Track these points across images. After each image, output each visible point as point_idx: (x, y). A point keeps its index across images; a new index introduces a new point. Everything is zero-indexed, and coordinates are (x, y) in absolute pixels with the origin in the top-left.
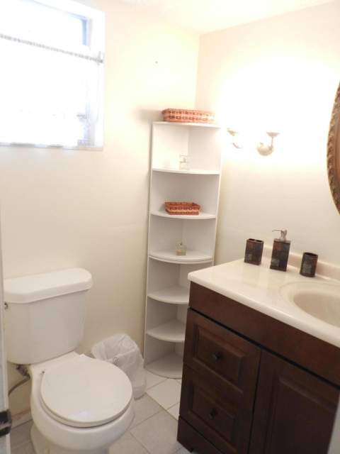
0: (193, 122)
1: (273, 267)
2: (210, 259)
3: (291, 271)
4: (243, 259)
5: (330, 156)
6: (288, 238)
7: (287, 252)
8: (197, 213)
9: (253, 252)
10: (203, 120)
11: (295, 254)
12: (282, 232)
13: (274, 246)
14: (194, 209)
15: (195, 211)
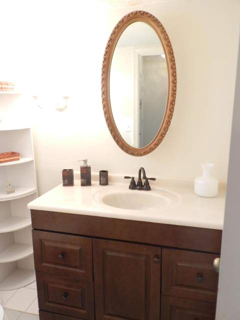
0: (3, 91)
1: (83, 185)
2: (36, 190)
3: (94, 185)
4: (62, 184)
5: (105, 109)
6: (89, 164)
7: (90, 173)
8: (18, 159)
9: (68, 178)
10: (10, 89)
11: (95, 173)
12: (84, 161)
13: (81, 171)
14: (15, 156)
15: (16, 158)
